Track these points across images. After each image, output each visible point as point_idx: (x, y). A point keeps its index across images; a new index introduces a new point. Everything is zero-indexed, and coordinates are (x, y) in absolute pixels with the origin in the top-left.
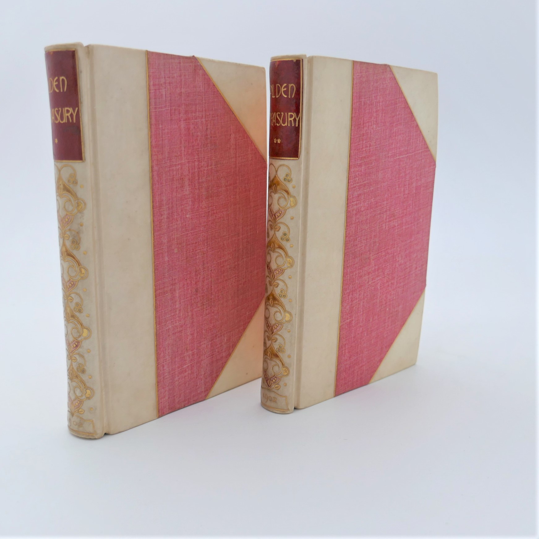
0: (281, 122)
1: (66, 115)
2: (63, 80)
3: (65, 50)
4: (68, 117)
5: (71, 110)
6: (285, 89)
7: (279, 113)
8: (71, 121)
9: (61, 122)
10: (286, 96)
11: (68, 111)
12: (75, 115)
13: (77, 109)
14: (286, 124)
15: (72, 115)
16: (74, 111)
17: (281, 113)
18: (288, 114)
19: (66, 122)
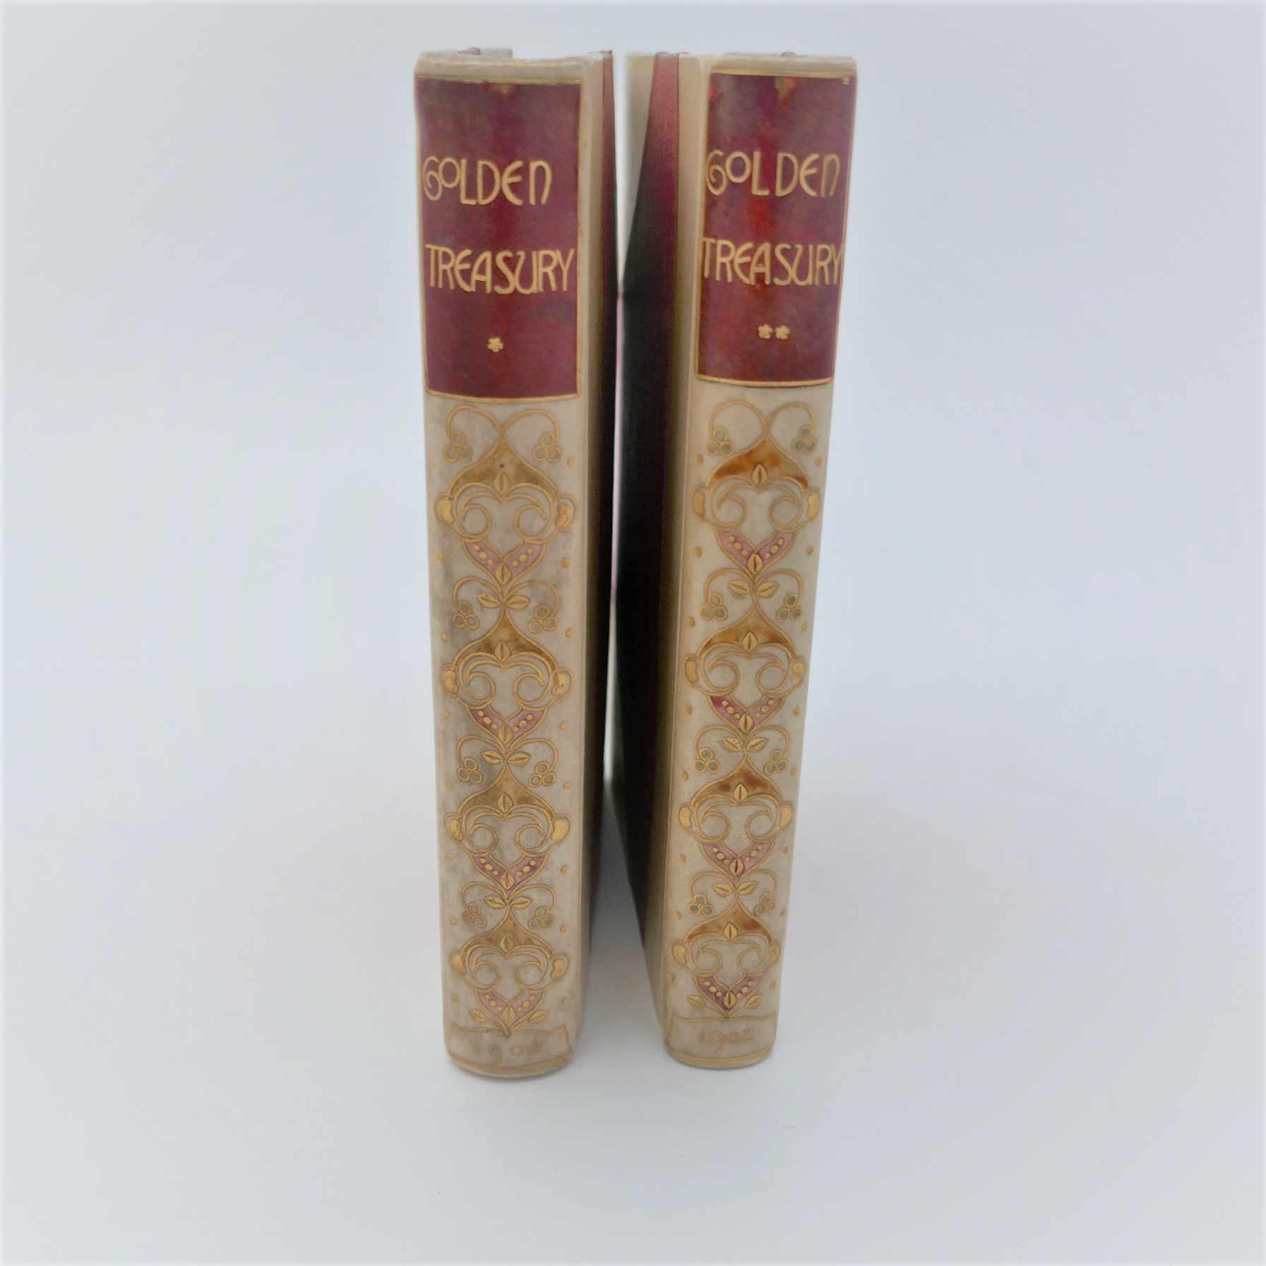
0: (792, 272)
1: (539, 270)
2: (540, 170)
3: (555, 82)
4: (546, 276)
5: (556, 256)
6: (813, 171)
7: (788, 246)
8: (554, 286)
9: (521, 290)
10: (812, 193)
11: (547, 260)
12: (565, 270)
13: (572, 252)
14: (809, 280)
15: (558, 271)
16: (565, 260)
17: (793, 246)
18: (815, 249)
19: (541, 290)
